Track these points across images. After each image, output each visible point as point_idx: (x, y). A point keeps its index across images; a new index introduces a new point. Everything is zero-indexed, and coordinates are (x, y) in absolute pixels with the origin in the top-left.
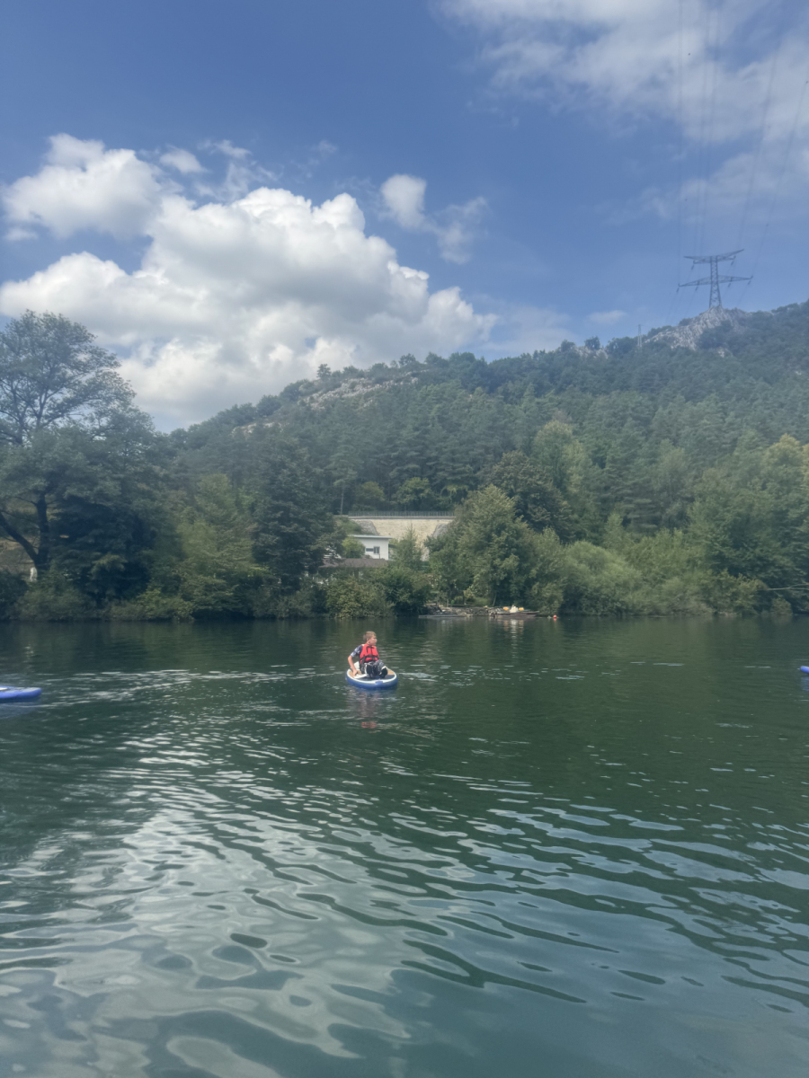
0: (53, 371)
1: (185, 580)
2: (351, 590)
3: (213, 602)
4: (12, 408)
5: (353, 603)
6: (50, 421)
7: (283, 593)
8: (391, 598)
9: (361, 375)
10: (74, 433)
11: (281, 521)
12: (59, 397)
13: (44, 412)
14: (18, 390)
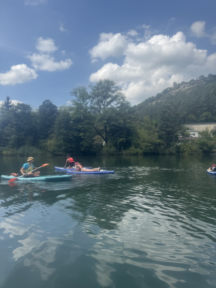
0: (107, 93)
1: (140, 144)
2: (188, 146)
3: (148, 150)
4: (98, 104)
5: (189, 150)
6: (106, 106)
7: (167, 147)
8: (201, 148)
9: (187, 83)
10: (112, 109)
11: (166, 127)
12: (108, 100)
13: (105, 104)
14: (99, 99)
